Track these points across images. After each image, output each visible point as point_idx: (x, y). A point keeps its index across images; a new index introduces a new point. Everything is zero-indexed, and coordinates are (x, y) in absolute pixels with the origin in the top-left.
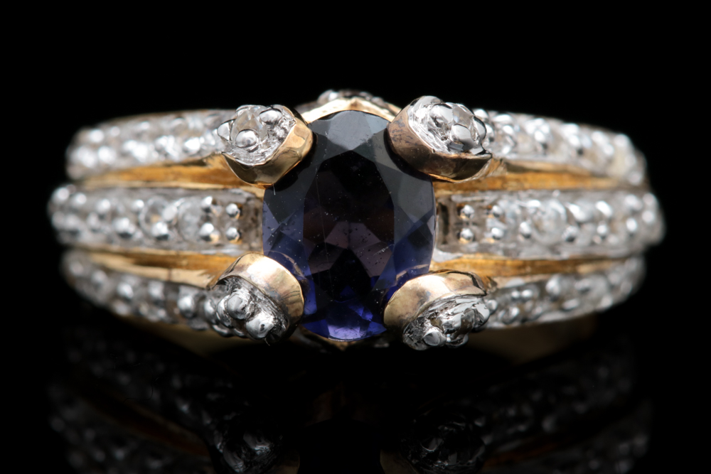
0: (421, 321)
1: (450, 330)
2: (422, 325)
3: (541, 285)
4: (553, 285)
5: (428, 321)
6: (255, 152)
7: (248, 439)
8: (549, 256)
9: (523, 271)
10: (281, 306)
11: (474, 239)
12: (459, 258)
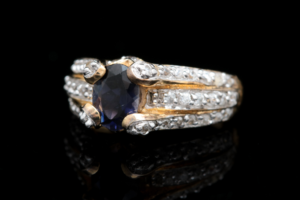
0: (132, 127)
1: (139, 130)
2: (132, 128)
3: (183, 117)
4: (187, 117)
5: (134, 127)
6: (89, 74)
7: (86, 157)
8: (185, 109)
9: (175, 113)
10: (95, 119)
11: (159, 102)
12: (153, 108)
